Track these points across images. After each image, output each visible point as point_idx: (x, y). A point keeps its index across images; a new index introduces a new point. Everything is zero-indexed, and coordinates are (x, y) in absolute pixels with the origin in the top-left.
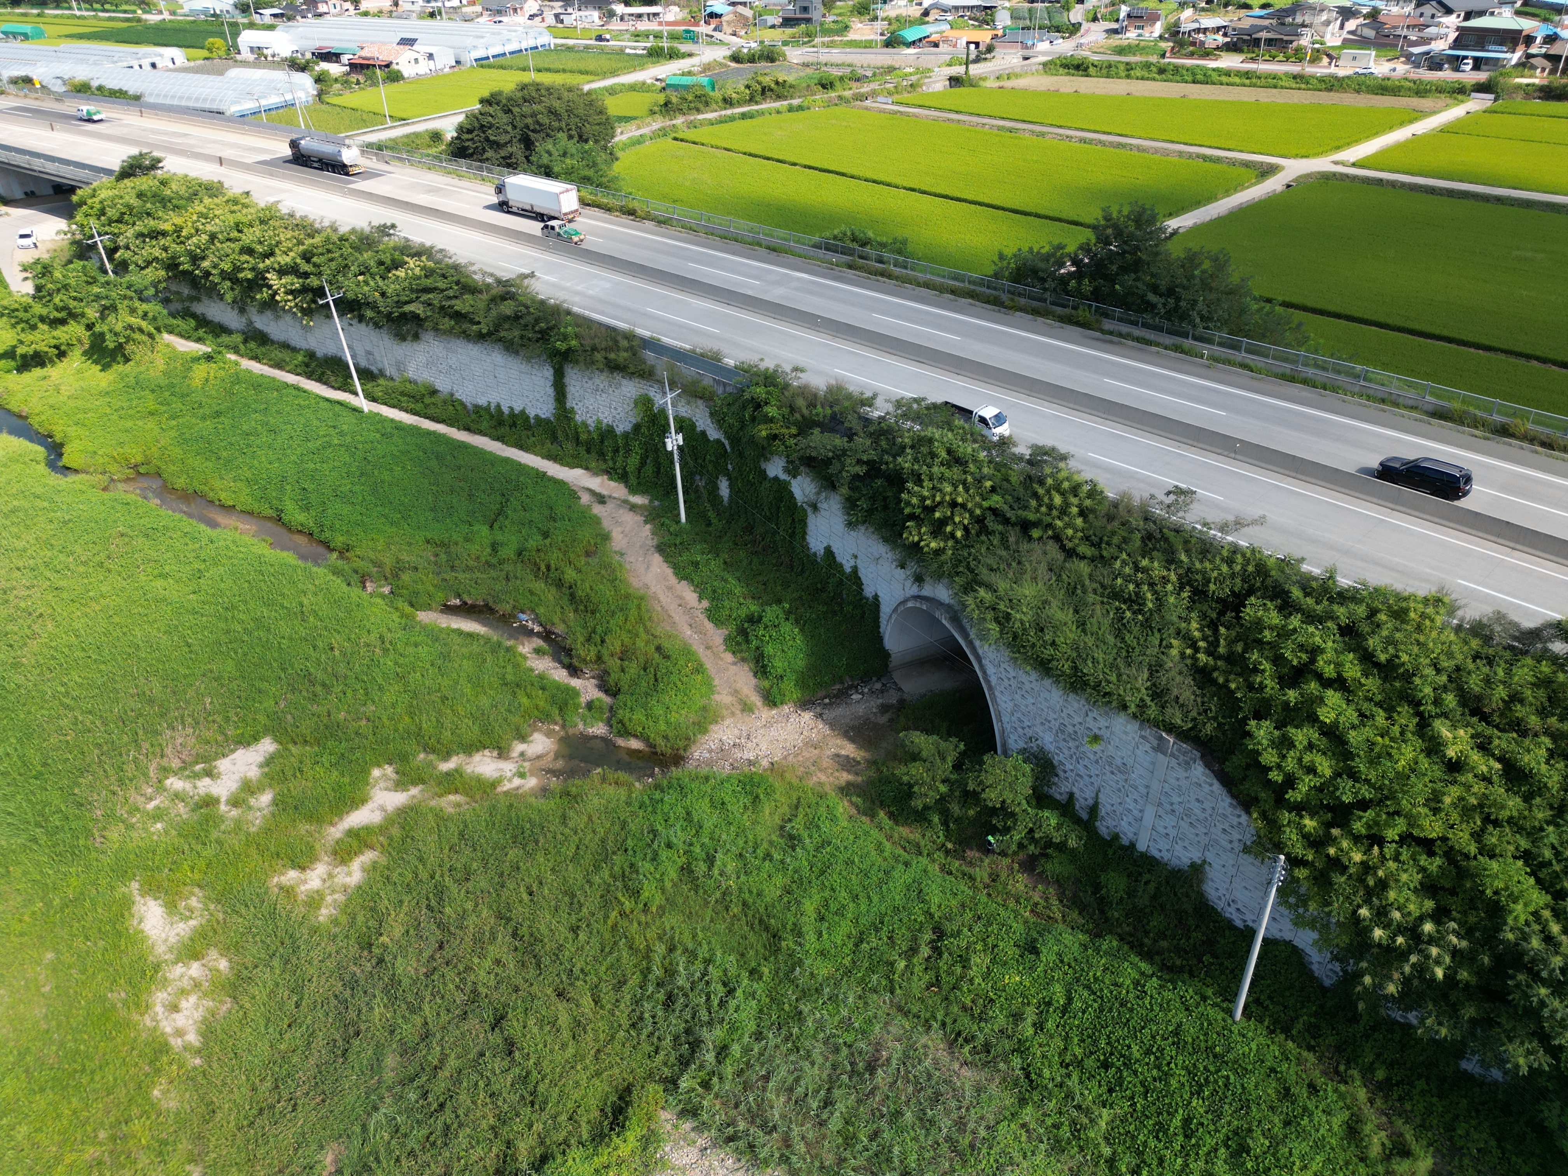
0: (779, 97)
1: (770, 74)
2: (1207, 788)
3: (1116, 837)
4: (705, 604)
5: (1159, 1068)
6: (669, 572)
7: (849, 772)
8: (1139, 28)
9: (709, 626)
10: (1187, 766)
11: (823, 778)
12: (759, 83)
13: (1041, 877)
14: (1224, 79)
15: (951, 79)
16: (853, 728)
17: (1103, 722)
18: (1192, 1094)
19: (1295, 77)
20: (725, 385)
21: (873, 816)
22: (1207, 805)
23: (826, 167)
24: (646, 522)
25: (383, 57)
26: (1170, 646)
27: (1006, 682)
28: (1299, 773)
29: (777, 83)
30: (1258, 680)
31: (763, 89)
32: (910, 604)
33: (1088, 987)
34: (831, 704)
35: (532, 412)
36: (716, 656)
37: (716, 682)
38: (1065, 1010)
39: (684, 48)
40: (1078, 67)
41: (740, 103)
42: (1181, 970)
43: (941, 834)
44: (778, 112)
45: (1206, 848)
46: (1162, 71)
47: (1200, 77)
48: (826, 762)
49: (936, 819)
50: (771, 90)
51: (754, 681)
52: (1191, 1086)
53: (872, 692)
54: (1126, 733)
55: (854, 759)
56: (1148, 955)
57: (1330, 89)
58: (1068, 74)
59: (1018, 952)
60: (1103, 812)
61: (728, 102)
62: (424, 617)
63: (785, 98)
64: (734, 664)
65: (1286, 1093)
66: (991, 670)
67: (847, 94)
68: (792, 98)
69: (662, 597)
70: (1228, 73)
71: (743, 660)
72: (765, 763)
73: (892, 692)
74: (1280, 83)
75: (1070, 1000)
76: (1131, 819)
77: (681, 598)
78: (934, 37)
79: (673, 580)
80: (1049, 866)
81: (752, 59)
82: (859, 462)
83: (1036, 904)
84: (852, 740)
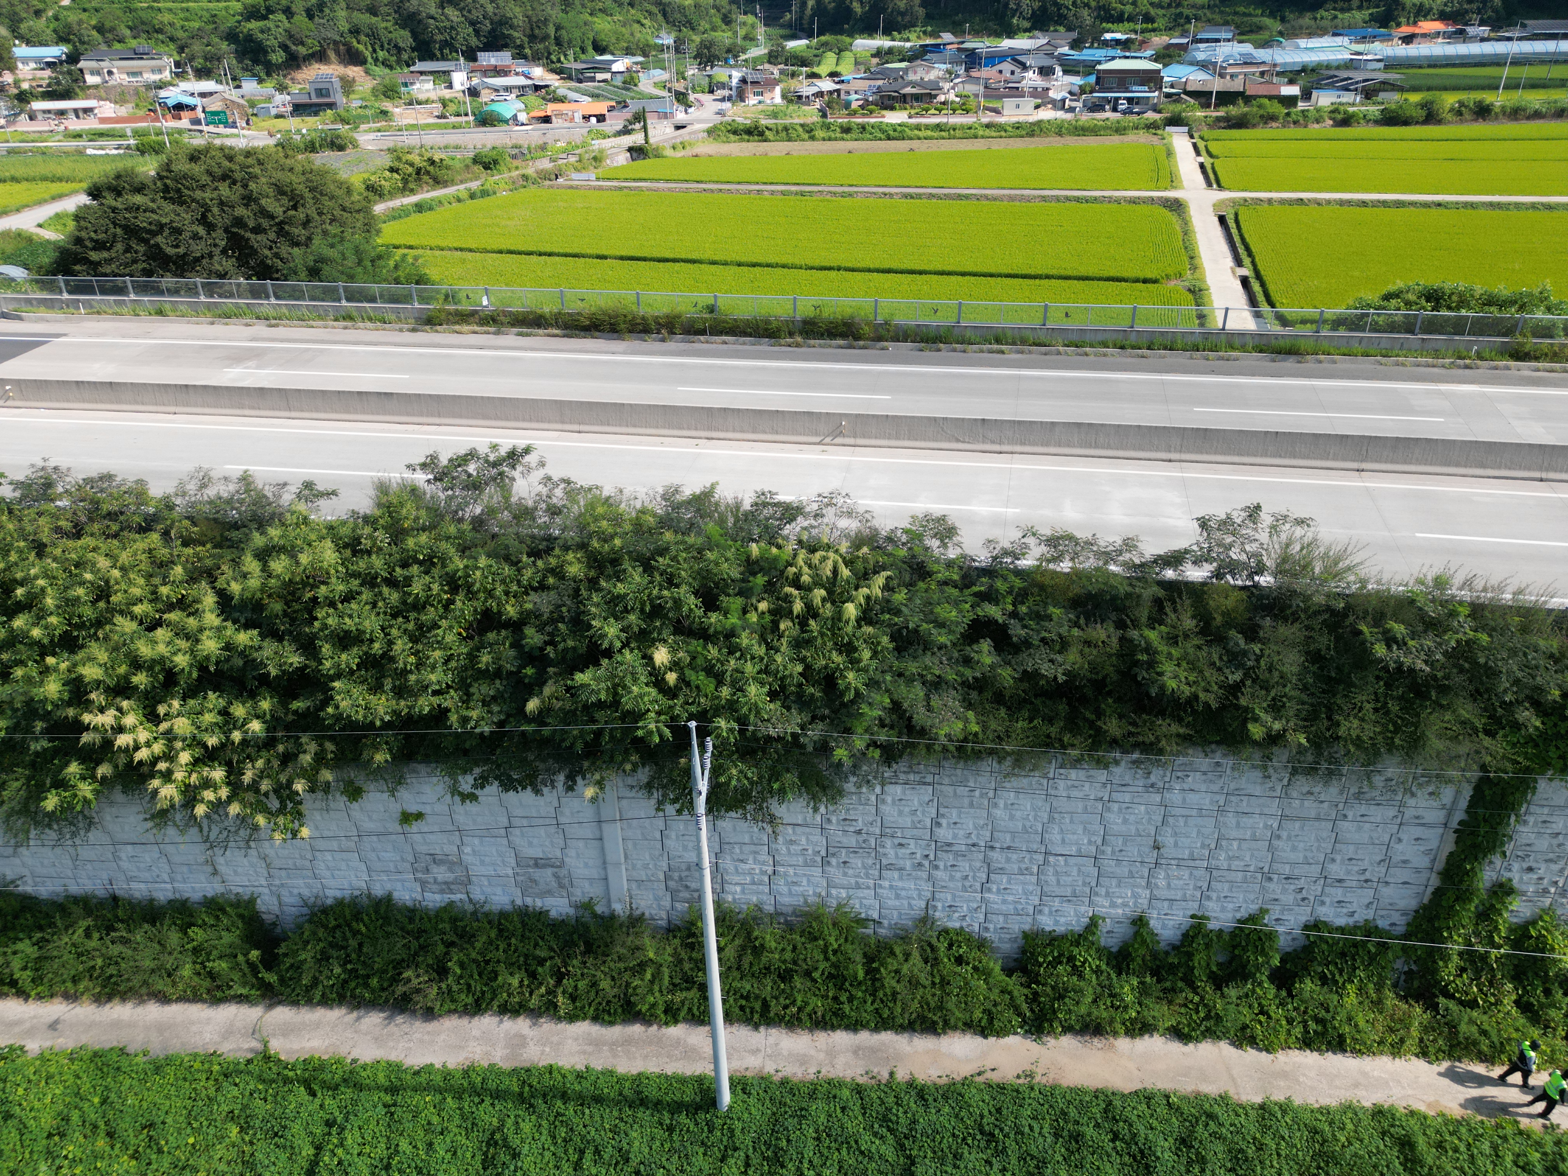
0: (438, 182)
8: (757, 94)
12: (412, 165)
14: (921, 133)
15: (630, 150)
29: (432, 162)
31: (418, 171)
41: (392, 195)
47: (892, 133)
50: (428, 173)
58: (742, 140)
63: (445, 184)
70: (918, 127)
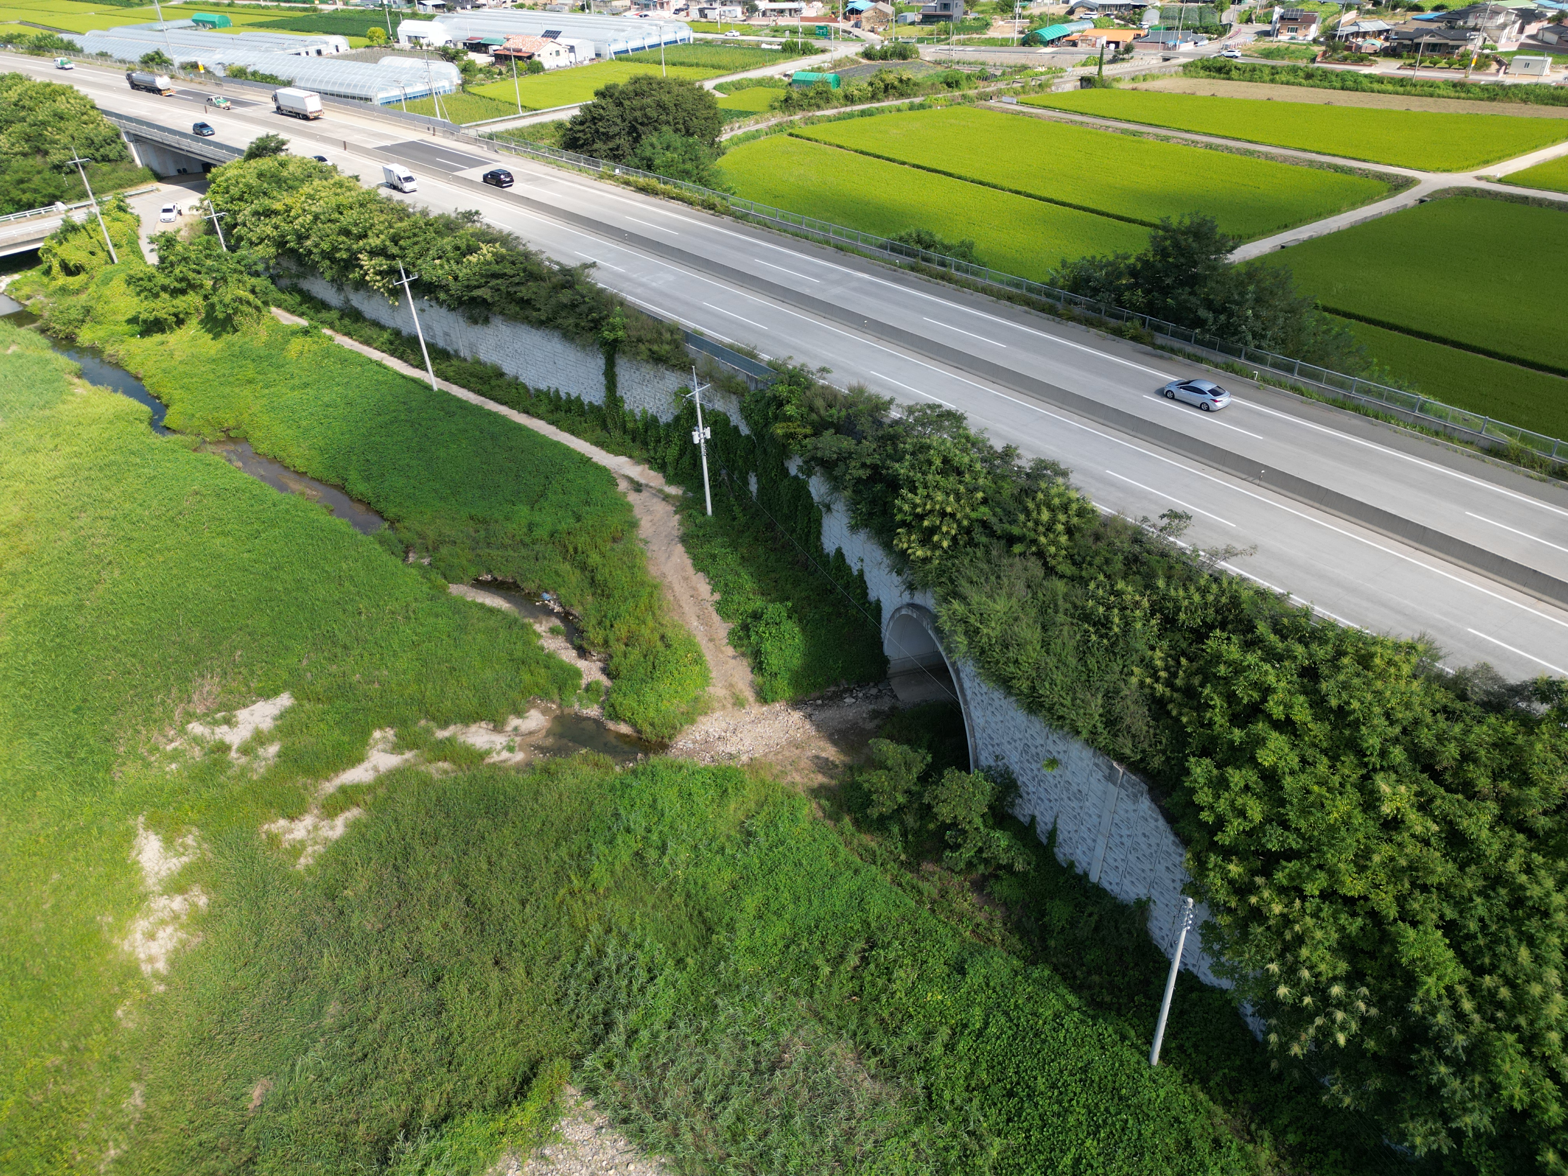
0: (902, 95)
1: (897, 70)
2: (1152, 823)
3: (1072, 865)
4: (717, 597)
5: (1060, 1103)
6: (688, 562)
7: (824, 774)
8: (1292, 30)
9: (716, 618)
10: (1135, 798)
11: (798, 778)
12: (883, 80)
13: (989, 899)
14: (1376, 86)
15: (1082, 79)
16: (839, 732)
17: (1061, 747)
18: (1089, 1134)
19: (1455, 85)
20: (756, 381)
21: (838, 820)
22: (1153, 841)
23: (935, 166)
24: (676, 513)
25: (526, 49)
26: (1132, 673)
27: (979, 697)
28: (1229, 815)
29: (901, 81)
30: (1208, 715)
31: (886, 88)
32: (904, 612)
33: (1006, 1013)
34: (822, 706)
35: (586, 399)
36: (718, 649)
37: (714, 674)
38: (980, 1034)
39: (818, 44)
40: (1219, 70)
41: (861, 101)
42: (1109, 1008)
43: (899, 845)
44: (899, 110)
45: (1151, 885)
46: (1309, 76)
47: (1349, 84)
48: (805, 763)
49: (896, 829)
50: (895, 88)
51: (750, 676)
52: (1089, 1126)
53: (866, 697)
54: (1081, 759)
55: (832, 762)
56: (1076, 989)
57: (1492, 99)
58: (1209, 77)
59: (946, 969)
60: (1061, 837)
61: (849, 99)
62: (456, 590)
63: (908, 96)
64: (734, 658)
65: (1186, 1146)
66: (967, 684)
67: (972, 93)
68: (915, 96)
69: (677, 587)
70: (1380, 80)
71: (743, 655)
72: (745, 758)
73: (887, 699)
74: (1437, 91)
75: (986, 1024)
76: (1085, 849)
77: (694, 589)
78: (1075, 36)
79: (690, 570)
80: (997, 888)
81: (884, 56)
82: (864, 465)
83: (978, 925)
84: (835, 743)
